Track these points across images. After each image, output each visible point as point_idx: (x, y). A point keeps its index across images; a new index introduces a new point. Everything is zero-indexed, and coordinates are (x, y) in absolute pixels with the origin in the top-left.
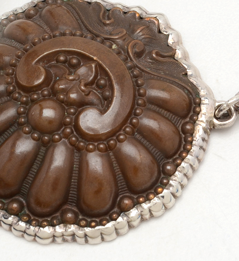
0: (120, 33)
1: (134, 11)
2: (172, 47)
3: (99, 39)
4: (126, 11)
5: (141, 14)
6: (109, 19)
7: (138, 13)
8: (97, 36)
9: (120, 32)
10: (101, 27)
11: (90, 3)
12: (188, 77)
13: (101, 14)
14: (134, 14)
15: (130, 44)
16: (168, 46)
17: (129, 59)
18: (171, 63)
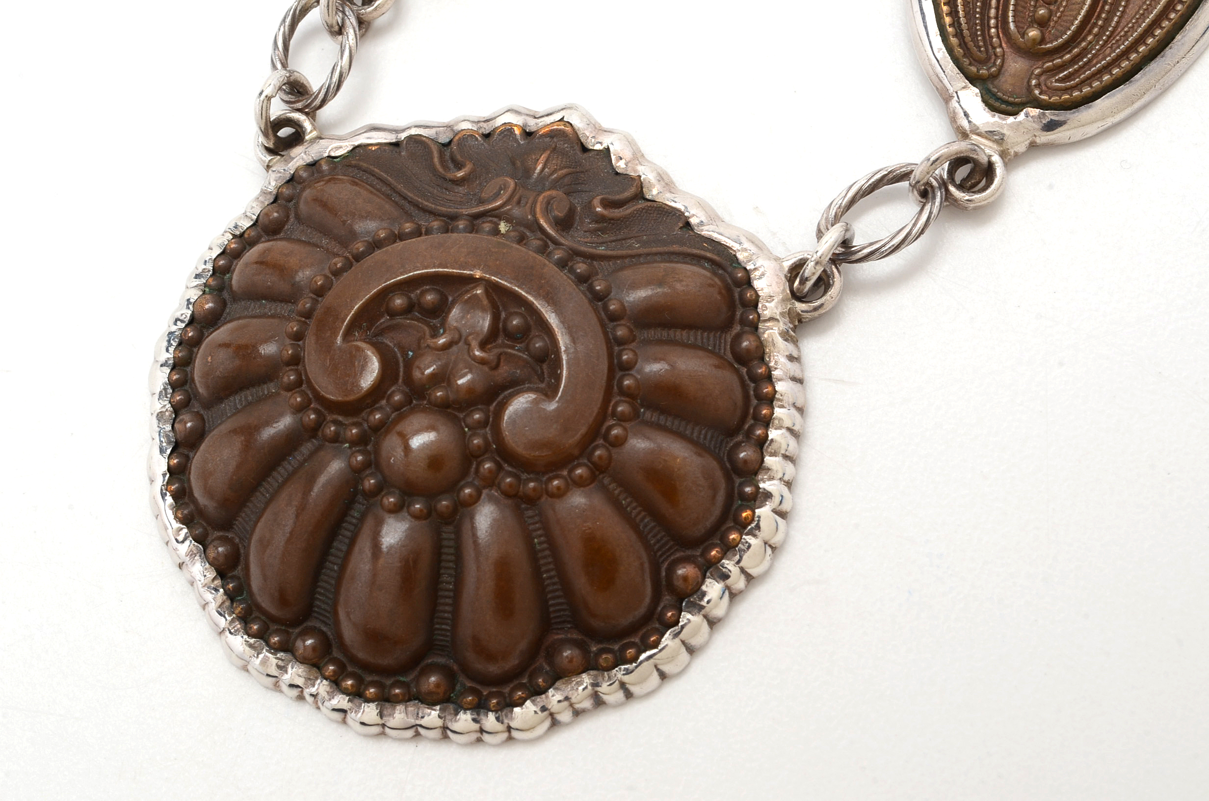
0: (501, 189)
1: (505, 123)
2: (628, 173)
3: (461, 225)
4: (487, 132)
5: (525, 125)
6: (459, 166)
7: (516, 126)
8: (454, 218)
9: (501, 186)
10: (449, 191)
11: (396, 144)
12: (696, 228)
13: (436, 160)
14: (508, 130)
15: (535, 206)
16: (617, 174)
17: (550, 243)
18: (644, 211)
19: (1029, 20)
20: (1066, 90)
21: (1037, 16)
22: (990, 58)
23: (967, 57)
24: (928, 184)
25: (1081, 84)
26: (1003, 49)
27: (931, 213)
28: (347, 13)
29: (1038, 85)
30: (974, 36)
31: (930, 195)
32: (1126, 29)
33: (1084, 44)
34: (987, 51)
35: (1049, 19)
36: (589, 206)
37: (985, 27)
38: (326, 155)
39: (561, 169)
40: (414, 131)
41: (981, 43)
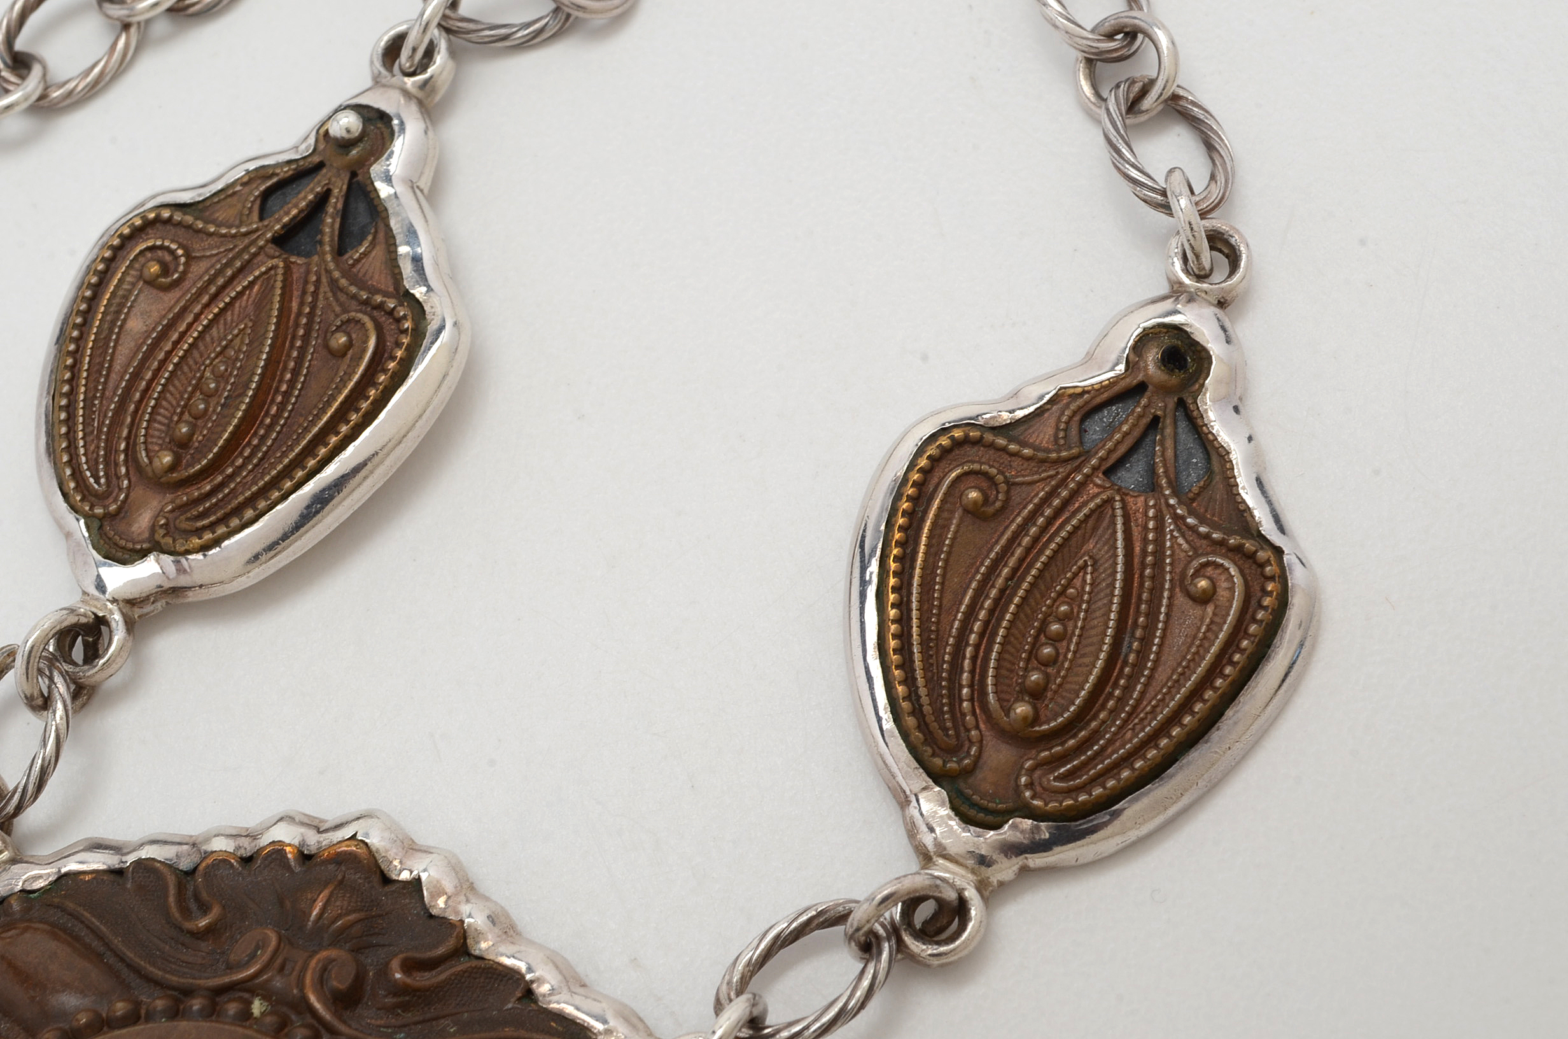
0: (257, 948)
1: (274, 842)
2: (446, 915)
3: (196, 1004)
4: (249, 854)
5: (303, 843)
6: (204, 909)
7: (290, 845)
8: (188, 992)
9: (258, 944)
10: (187, 948)
11: (118, 873)
12: (541, 999)
13: (171, 899)
14: (277, 852)
15: (304, 976)
16: (431, 916)
17: (323, 1031)
18: (466, 975)
19: (1017, 688)
20: (1069, 792)
21: (1028, 683)
22: (962, 746)
23: (929, 745)
24: (872, 933)
25: (1090, 783)
26: (980, 731)
27: (874, 977)
28: (56, 680)
29: (1030, 785)
30: (938, 713)
31: (874, 950)
32: (1154, 703)
33: (1094, 724)
34: (957, 735)
35: (1045, 688)
36: (384, 971)
37: (955, 698)
38: (19, 888)
39: (348, 913)
40: (145, 853)
41: (949, 724)
